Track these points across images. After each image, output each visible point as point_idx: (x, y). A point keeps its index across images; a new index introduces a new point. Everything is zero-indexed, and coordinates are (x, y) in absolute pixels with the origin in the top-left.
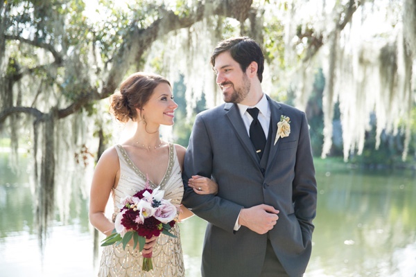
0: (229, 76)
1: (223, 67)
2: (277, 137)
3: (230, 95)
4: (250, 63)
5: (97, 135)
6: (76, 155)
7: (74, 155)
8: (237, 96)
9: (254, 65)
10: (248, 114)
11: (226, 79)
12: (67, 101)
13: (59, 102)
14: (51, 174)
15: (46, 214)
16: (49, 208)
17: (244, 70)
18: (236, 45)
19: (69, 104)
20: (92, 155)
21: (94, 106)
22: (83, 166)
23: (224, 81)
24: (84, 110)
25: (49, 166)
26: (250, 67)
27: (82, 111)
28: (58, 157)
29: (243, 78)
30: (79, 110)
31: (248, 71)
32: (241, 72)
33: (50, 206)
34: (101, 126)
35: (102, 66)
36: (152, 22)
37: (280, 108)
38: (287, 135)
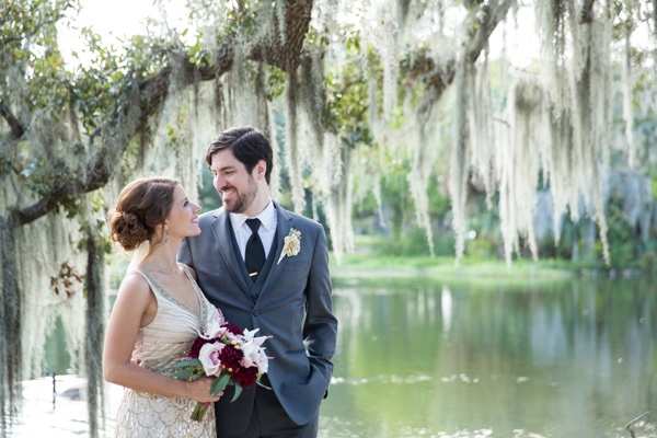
0: (231, 179)
1: (224, 169)
2: (283, 255)
3: (233, 203)
4: (257, 162)
5: (85, 247)
6: (53, 281)
7: (49, 280)
8: (241, 205)
9: (262, 164)
10: (247, 226)
11: (228, 183)
12: (33, 196)
13: (20, 198)
14: (15, 313)
15: (10, 377)
16: (14, 367)
17: (250, 171)
18: (239, 140)
19: (37, 199)
20: (78, 279)
21: (78, 202)
22: (66, 296)
23: (225, 185)
24: (62, 208)
25: (10, 300)
26: (257, 166)
27: (58, 211)
28: (23, 284)
29: (249, 181)
30: (55, 209)
31: (255, 171)
32: (246, 174)
33: (17, 364)
34: (89, 233)
35: (85, 140)
36: (159, 71)
37: (291, 220)
38: (296, 253)
